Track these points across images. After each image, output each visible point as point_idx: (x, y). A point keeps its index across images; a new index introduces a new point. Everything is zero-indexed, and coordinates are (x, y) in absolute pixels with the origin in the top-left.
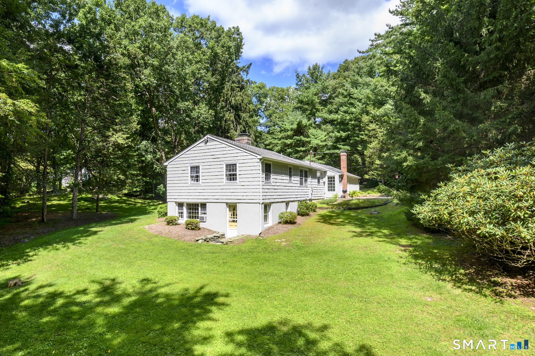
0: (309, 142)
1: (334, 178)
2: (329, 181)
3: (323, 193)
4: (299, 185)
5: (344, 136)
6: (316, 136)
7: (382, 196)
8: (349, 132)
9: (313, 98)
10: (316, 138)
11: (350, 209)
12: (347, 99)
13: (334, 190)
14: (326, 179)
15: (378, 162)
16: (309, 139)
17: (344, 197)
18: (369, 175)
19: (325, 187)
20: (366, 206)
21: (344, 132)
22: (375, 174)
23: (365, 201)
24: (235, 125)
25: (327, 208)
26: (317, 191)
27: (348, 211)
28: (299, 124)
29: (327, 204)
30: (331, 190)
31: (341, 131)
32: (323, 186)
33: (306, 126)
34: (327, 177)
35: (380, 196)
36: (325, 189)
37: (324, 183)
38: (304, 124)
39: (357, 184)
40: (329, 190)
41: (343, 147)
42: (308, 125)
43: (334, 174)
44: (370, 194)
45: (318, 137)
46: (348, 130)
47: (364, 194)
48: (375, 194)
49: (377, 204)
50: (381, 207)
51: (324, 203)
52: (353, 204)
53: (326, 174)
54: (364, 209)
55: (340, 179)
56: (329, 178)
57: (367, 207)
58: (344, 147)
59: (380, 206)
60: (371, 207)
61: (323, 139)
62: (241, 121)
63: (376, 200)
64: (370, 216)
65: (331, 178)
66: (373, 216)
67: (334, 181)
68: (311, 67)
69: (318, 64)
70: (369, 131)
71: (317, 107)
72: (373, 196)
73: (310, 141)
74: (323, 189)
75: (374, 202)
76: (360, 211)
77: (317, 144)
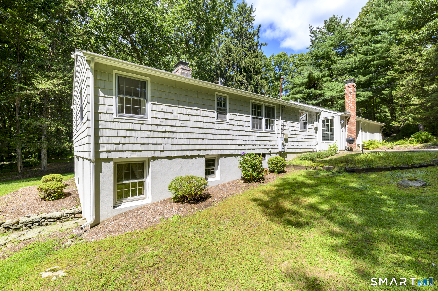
0: (322, 95)
1: (332, 120)
2: (324, 126)
3: (315, 144)
4: (250, 129)
5: (363, 80)
6: (331, 88)
7: (428, 148)
8: (371, 75)
9: (329, 50)
10: (331, 90)
11: (351, 171)
12: (369, 37)
13: (332, 140)
14: (319, 124)
15: (416, 101)
16: (322, 91)
17: (351, 149)
18: (399, 122)
19: (318, 135)
20: (388, 166)
21: (364, 76)
22: (410, 118)
23: (389, 155)
24: (246, 86)
25: (306, 168)
26: (299, 140)
27: (344, 174)
28: (310, 76)
29: (313, 160)
30: (328, 140)
31: (359, 76)
32: (314, 134)
33: (318, 79)
34: (321, 121)
35: (422, 147)
36: (317, 138)
37: (316, 129)
38: (316, 77)
39: (378, 132)
40: (324, 140)
41: (361, 93)
42: (320, 77)
43: (332, 115)
44: (401, 145)
45: (333, 89)
46: (370, 72)
47: (389, 145)
48: (410, 145)
49: (417, 162)
50: (429, 168)
51: (305, 159)
52: (361, 161)
53: (319, 116)
54: (383, 173)
55: (342, 122)
56: (323, 121)
57: (391, 169)
58: (364, 93)
59: (427, 166)
60: (401, 168)
61: (339, 90)
62: (252, 82)
63: (415, 154)
64: (398, 192)
65: (328, 121)
66: (405, 193)
67: (332, 125)
68: (328, 21)
69: (336, 16)
70: (400, 64)
71: (333, 59)
72: (405, 148)
73: (324, 93)
74: (314, 137)
75: (410, 158)
76: (373, 176)
77: (331, 96)
